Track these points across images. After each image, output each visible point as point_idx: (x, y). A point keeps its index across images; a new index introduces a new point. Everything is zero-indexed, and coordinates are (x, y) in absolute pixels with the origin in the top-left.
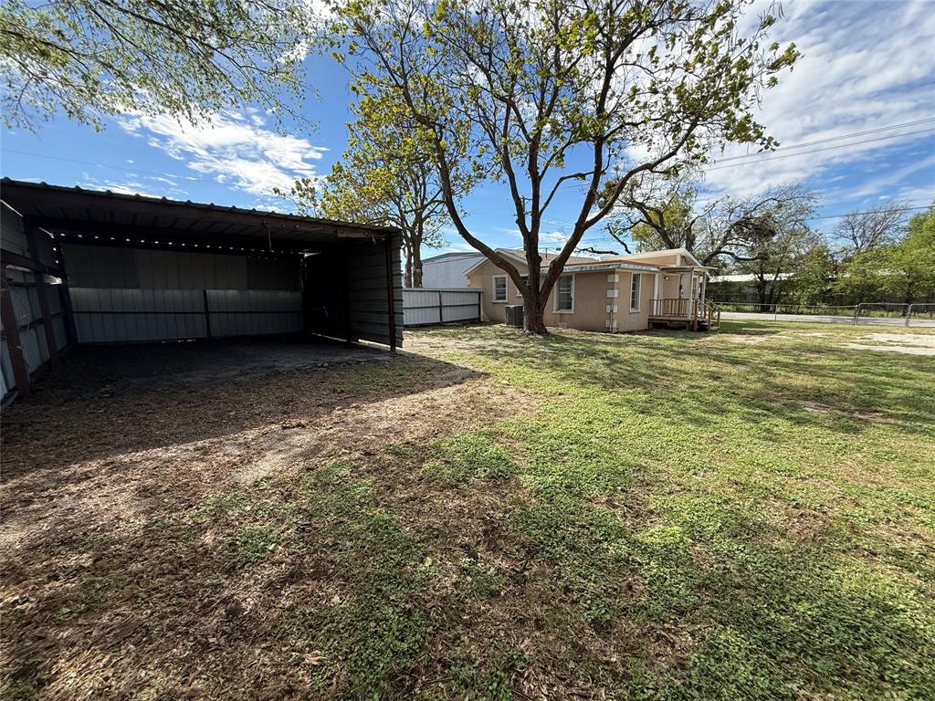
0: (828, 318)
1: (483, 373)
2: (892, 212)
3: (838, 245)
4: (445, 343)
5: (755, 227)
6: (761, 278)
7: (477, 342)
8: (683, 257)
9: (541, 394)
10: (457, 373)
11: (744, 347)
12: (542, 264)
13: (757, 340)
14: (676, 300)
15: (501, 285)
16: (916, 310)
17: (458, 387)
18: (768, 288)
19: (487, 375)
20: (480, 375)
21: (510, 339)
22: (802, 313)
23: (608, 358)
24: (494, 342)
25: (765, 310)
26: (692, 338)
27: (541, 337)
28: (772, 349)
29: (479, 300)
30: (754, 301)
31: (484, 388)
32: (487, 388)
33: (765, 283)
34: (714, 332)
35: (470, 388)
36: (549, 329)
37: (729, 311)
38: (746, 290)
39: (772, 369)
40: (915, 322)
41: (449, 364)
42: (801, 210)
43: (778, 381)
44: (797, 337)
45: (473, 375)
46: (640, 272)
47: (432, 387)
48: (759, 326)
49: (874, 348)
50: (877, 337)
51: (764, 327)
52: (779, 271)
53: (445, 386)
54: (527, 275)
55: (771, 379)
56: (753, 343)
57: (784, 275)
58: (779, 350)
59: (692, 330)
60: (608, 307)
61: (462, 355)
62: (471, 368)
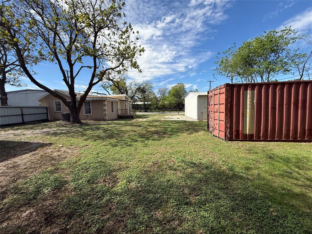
0: (158, 113)
1: (48, 144)
2: (166, 89)
3: (158, 96)
4: (25, 133)
5: (141, 90)
6: (145, 103)
7: (45, 130)
8: (125, 97)
9: (78, 147)
10: (32, 146)
11: (142, 122)
12: (77, 97)
13: (145, 120)
14: (125, 109)
15: (58, 105)
16: (172, 110)
17: (33, 152)
18: (146, 106)
19: (51, 144)
20: (46, 145)
21: (64, 127)
22: (153, 112)
23: (104, 130)
24: (55, 129)
25: (146, 111)
26: (130, 120)
27: (79, 125)
28: (148, 122)
29: (47, 111)
30: (144, 109)
31: (49, 150)
32: (50, 150)
33: (145, 104)
34: (135, 118)
35: (40, 152)
36: (82, 121)
37: (138, 112)
38: (142, 106)
39: (148, 127)
40: (172, 113)
41: (27, 142)
42: (151, 87)
43: (149, 130)
44: (153, 118)
45: (43, 145)
46: (114, 101)
47: (15, 156)
48: (145, 116)
49: (166, 120)
50: (166, 117)
51: (146, 116)
52: (148, 102)
53: (24, 154)
54: (70, 101)
55: (148, 130)
56: (144, 120)
57: (149, 102)
58: (149, 122)
59: (130, 118)
60: (104, 112)
61: (36, 137)
62: (42, 142)
